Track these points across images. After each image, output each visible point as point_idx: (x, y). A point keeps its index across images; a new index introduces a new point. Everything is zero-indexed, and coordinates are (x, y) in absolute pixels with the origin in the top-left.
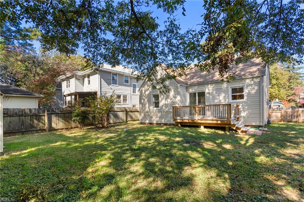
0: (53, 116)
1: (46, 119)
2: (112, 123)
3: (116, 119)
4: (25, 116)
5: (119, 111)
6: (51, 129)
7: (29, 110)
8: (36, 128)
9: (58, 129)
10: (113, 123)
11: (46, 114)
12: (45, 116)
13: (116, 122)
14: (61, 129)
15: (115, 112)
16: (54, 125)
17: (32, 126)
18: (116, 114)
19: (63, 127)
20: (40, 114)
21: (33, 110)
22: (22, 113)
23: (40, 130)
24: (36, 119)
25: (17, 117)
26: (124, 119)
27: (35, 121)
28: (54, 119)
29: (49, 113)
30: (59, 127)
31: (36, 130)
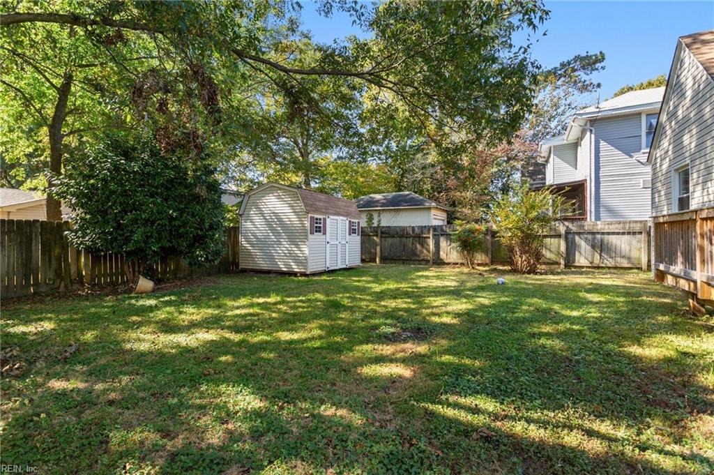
0: (442, 239)
1: (431, 243)
2: (583, 267)
3: (601, 256)
4: (407, 238)
5: (614, 233)
6: (439, 261)
7: (411, 229)
8: (419, 256)
9: (449, 264)
10: (587, 267)
11: (431, 236)
12: (429, 238)
13: (603, 265)
14: (454, 264)
15: (599, 236)
16: (443, 255)
17: (414, 253)
18: (602, 241)
19: (457, 261)
20: (424, 236)
21: (416, 229)
22: (404, 233)
23: (423, 260)
24: (419, 243)
25: (398, 239)
26: (639, 259)
27: (419, 247)
28: (443, 243)
29: (436, 233)
30: (452, 261)
31: (419, 260)
